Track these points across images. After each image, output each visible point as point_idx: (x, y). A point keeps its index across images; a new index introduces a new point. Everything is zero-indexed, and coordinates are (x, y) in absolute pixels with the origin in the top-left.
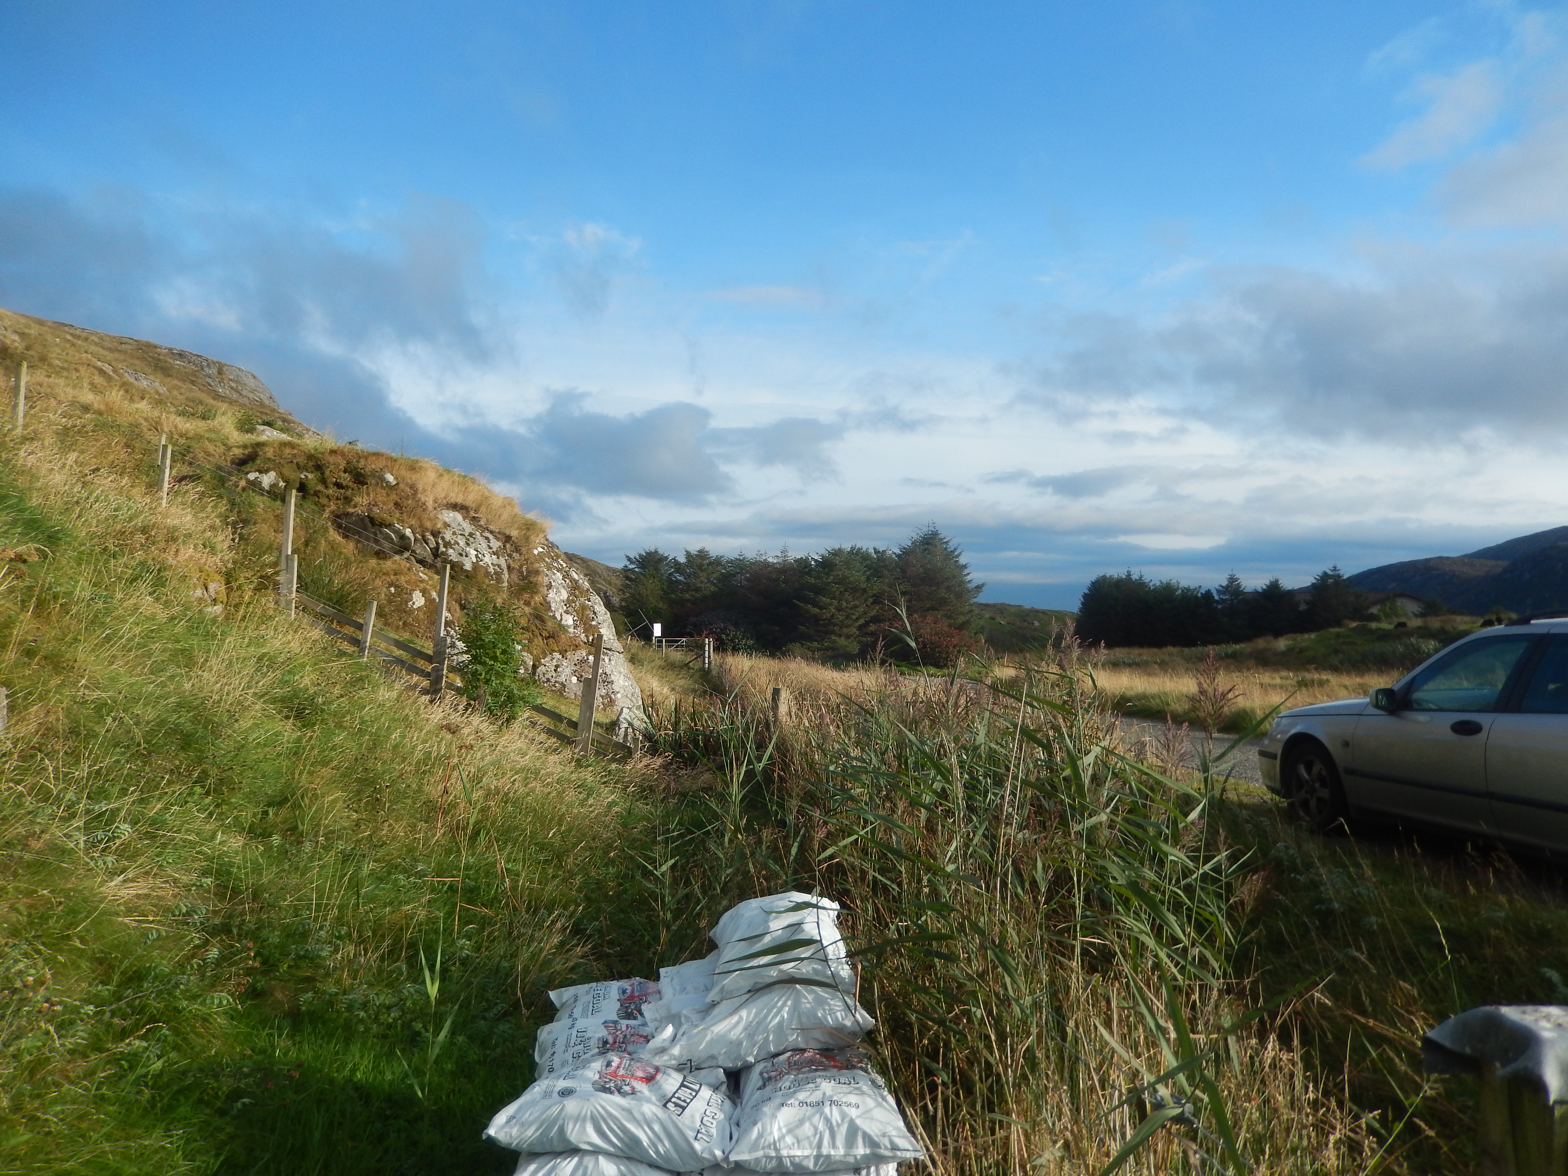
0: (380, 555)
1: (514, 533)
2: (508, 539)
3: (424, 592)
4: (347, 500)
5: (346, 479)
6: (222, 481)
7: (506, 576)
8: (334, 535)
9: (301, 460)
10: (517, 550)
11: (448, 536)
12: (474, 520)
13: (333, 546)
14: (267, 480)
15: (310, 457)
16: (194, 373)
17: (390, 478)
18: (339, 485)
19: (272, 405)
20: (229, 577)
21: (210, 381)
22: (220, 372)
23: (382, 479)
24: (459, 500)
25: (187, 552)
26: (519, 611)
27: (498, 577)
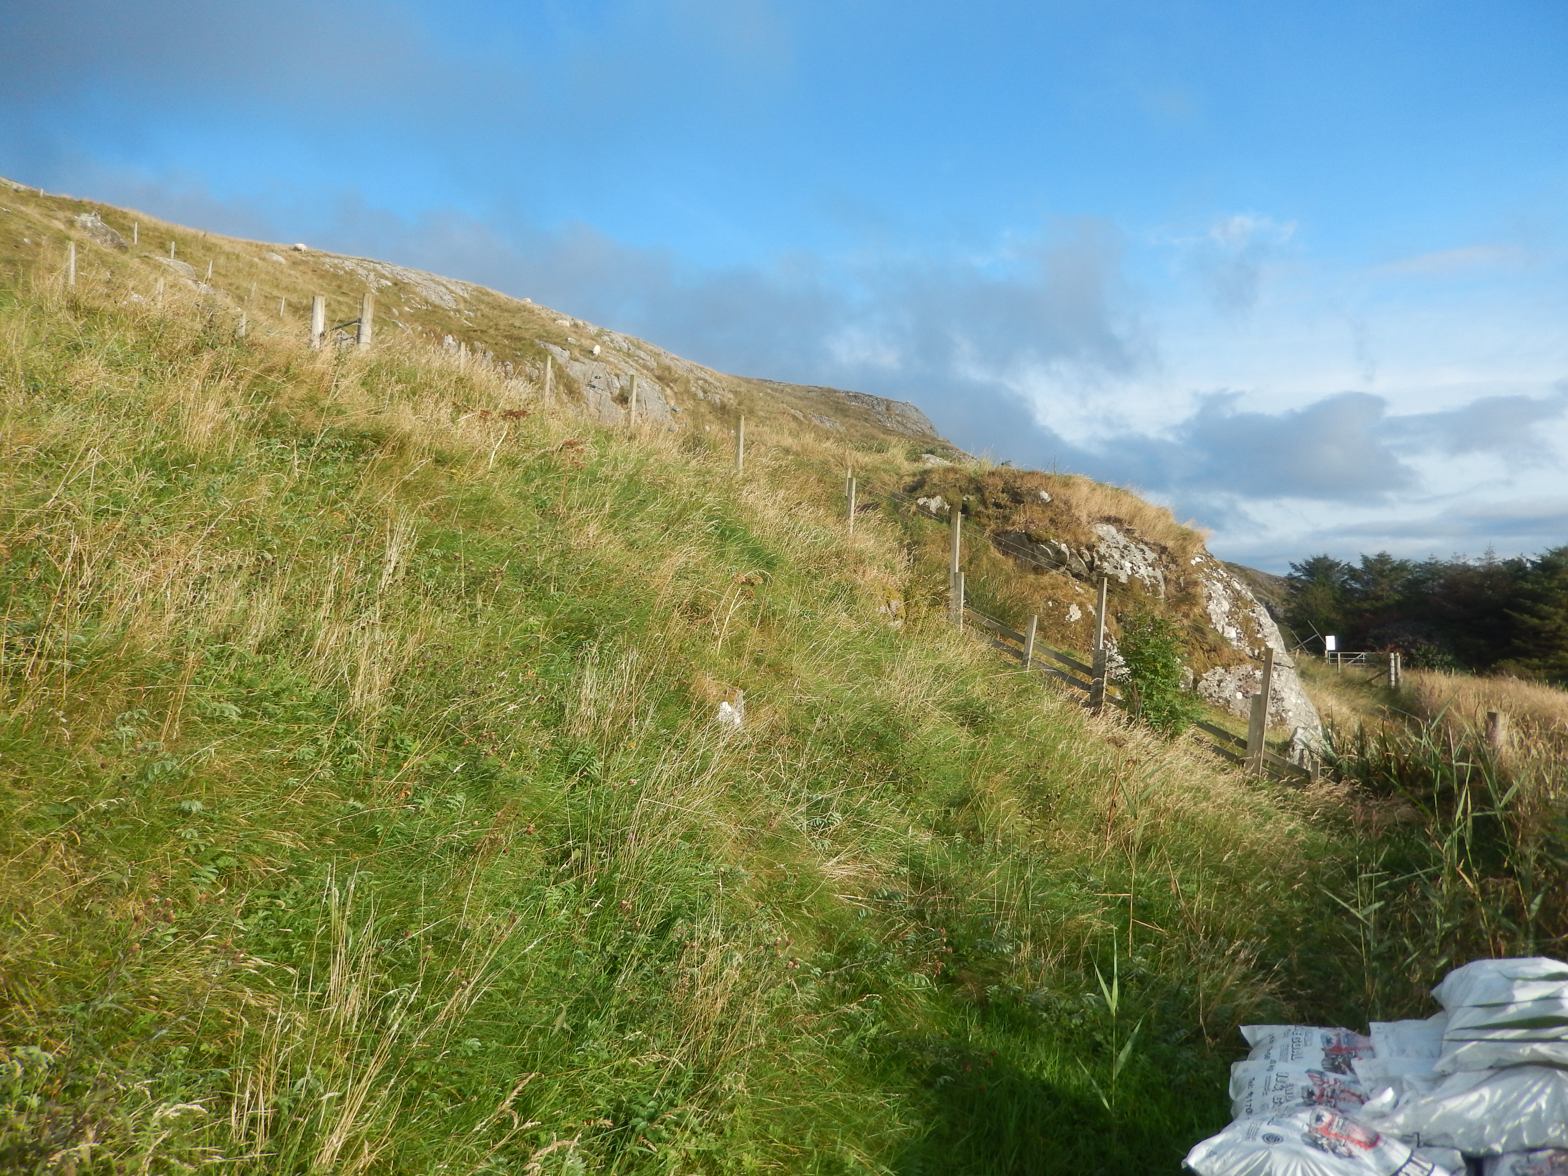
0: (1038, 570)
1: (1170, 544)
3: (1081, 606)
4: (1006, 519)
5: (1004, 498)
6: (896, 507)
7: (1162, 588)
8: (995, 553)
9: (964, 483)
10: (1174, 561)
11: (1102, 549)
12: (1129, 532)
13: (994, 563)
14: (934, 504)
15: (971, 480)
16: (867, 412)
17: (1045, 495)
18: (997, 505)
19: (933, 434)
20: (907, 595)
21: (879, 417)
22: (888, 409)
23: (1038, 497)
24: (1113, 513)
25: (873, 573)
26: (1178, 623)
27: (1155, 589)
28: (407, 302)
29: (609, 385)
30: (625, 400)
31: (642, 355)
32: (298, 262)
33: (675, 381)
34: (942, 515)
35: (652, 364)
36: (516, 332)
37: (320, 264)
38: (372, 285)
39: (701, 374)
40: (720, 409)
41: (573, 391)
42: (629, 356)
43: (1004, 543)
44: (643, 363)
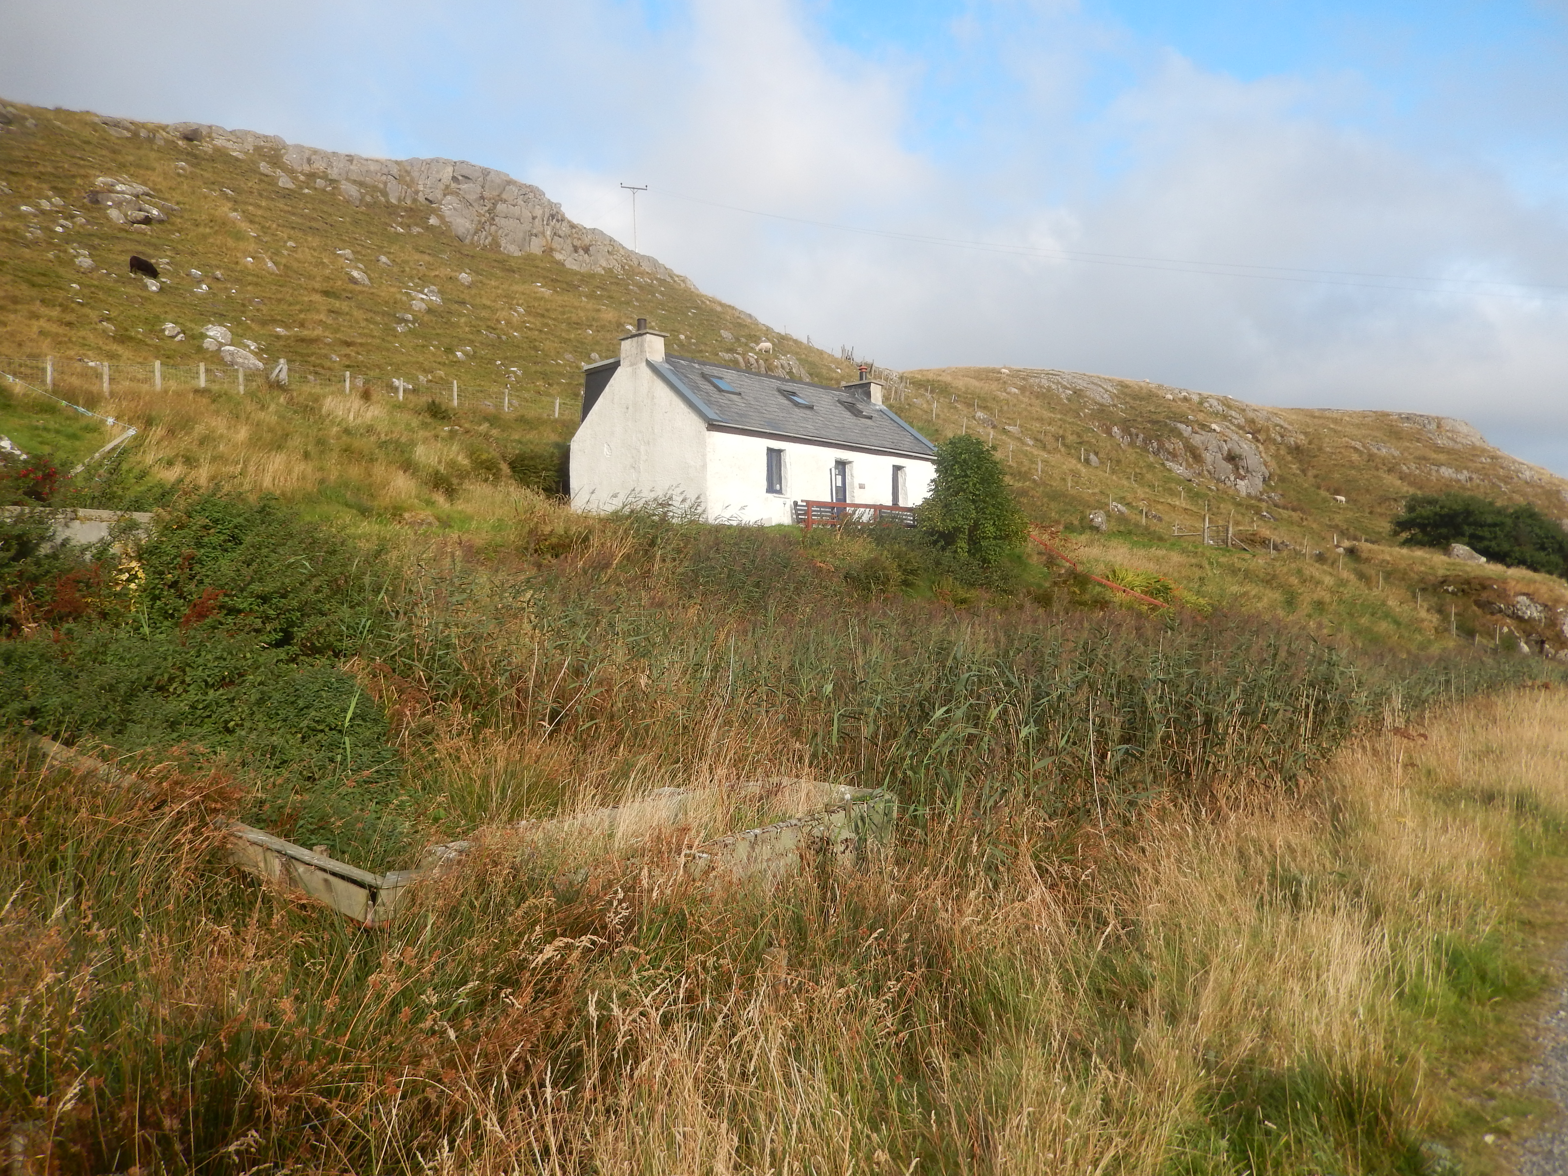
0: (1492, 614)
2: (1546, 606)
3: (1509, 627)
4: (1479, 595)
6: (1435, 590)
7: (1543, 620)
8: (1474, 608)
11: (1519, 606)
14: (1451, 589)
16: (1419, 432)
17: (1495, 586)
18: (1476, 589)
23: (1492, 587)
24: (1526, 591)
26: (1548, 633)
27: (1540, 620)
28: (1085, 406)
29: (1220, 448)
30: (1232, 458)
31: (1233, 413)
32: (1023, 389)
33: (1259, 431)
34: (1453, 593)
35: (1242, 421)
36: (1154, 417)
37: (1031, 386)
38: (1063, 396)
39: (1278, 420)
40: (1297, 451)
41: (1196, 456)
42: (1225, 417)
43: (1477, 603)
44: (1236, 422)
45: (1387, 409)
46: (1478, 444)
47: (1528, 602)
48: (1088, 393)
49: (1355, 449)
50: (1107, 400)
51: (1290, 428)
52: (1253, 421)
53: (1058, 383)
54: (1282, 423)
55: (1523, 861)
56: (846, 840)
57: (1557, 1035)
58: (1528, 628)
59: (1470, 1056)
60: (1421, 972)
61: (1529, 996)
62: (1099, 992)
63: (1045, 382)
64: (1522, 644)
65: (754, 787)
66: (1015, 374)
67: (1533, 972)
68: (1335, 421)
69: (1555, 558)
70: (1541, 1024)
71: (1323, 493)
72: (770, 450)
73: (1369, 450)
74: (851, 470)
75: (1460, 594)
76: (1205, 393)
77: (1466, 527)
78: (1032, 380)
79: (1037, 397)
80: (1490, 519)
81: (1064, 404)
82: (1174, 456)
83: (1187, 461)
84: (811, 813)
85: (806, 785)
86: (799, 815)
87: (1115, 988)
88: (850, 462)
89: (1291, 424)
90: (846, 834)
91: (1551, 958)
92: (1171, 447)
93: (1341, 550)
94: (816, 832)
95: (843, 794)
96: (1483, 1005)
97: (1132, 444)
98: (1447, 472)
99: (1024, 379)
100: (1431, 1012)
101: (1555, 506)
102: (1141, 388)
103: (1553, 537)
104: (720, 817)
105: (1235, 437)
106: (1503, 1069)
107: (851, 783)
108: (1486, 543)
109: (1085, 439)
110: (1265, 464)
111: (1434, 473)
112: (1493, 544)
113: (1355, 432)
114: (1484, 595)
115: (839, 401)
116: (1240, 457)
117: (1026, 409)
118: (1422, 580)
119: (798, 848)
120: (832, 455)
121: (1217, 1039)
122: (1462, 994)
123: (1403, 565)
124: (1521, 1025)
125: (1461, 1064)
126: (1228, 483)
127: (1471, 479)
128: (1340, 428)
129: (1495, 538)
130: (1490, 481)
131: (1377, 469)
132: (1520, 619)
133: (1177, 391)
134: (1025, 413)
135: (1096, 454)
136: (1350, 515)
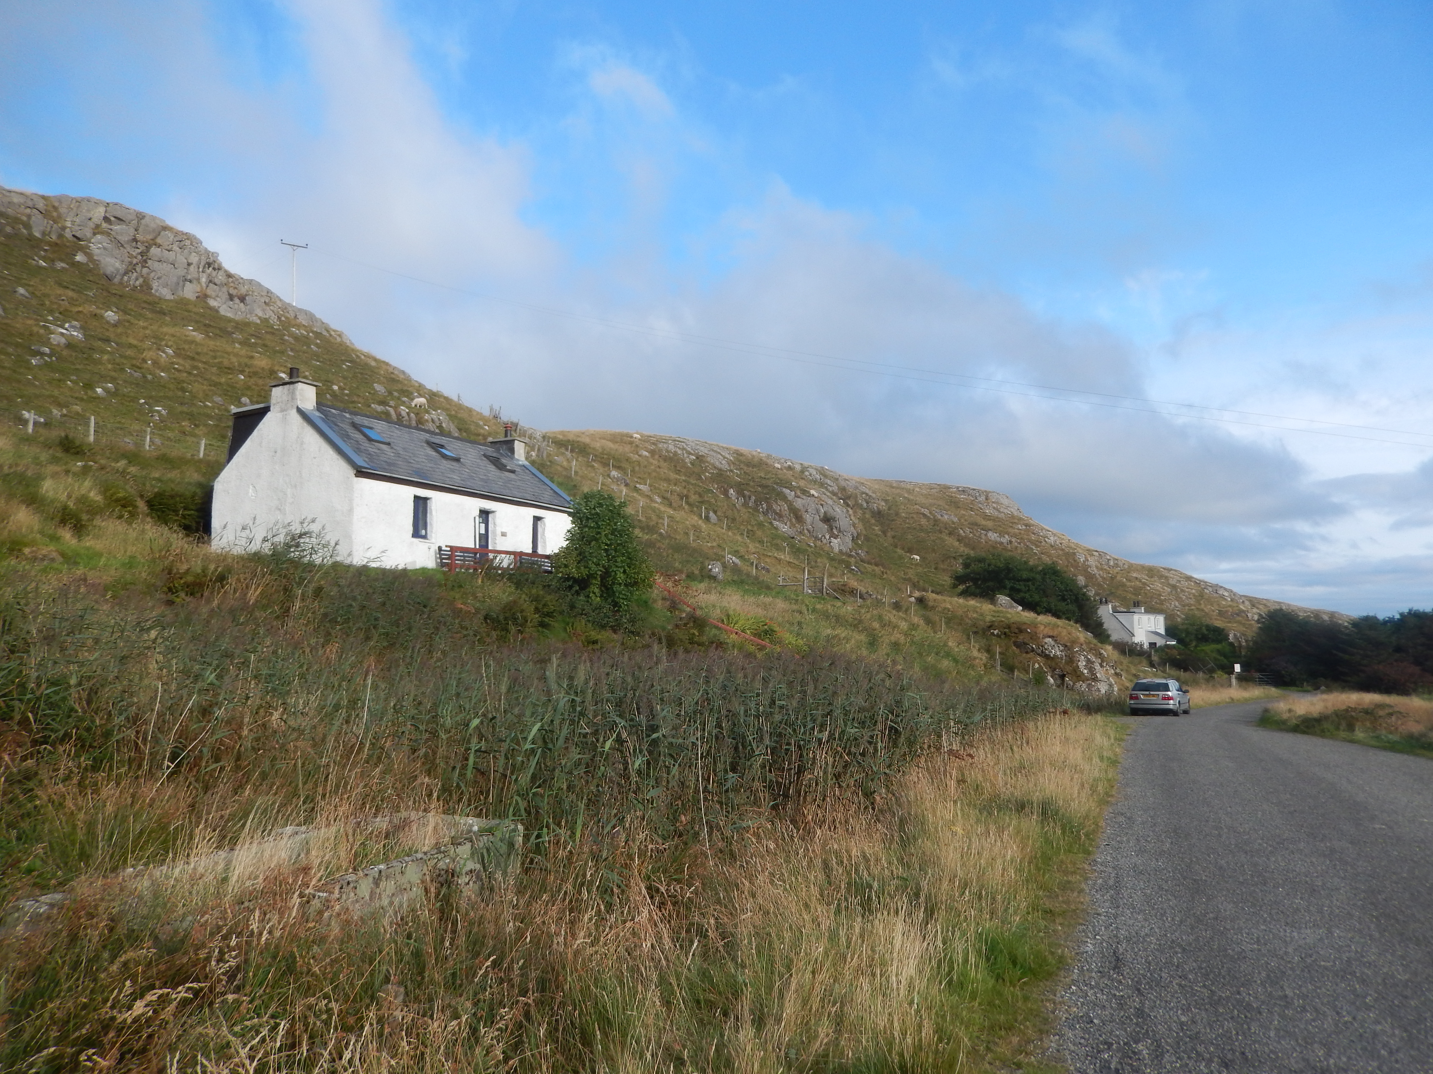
1: (1069, 644)
2: (1066, 646)
3: (1038, 663)
4: (1017, 637)
5: (1016, 631)
6: (984, 633)
7: (1064, 658)
8: (1012, 648)
10: (1069, 650)
11: (1046, 646)
12: (1055, 641)
13: (1012, 651)
14: (996, 632)
15: (1007, 625)
16: (972, 503)
17: (1029, 630)
19: (1019, 515)
21: (981, 506)
24: (1051, 634)
26: (1068, 669)
27: (1062, 658)
29: (818, 511)
30: (827, 520)
31: (829, 482)
32: (653, 453)
33: (849, 497)
34: (998, 636)
35: (835, 489)
36: (764, 482)
37: (660, 450)
38: (687, 460)
39: (863, 489)
40: (878, 514)
41: (797, 516)
42: (822, 485)
43: (1017, 645)
44: (831, 489)
45: (949, 484)
46: (1015, 514)
47: (1053, 643)
48: (709, 459)
49: (924, 515)
50: (725, 466)
51: (874, 495)
52: (843, 489)
53: (684, 449)
54: (867, 491)
55: (1047, 859)
56: (471, 871)
57: (1069, 1007)
58: (1053, 664)
59: (1003, 1033)
60: (966, 960)
61: (1050, 975)
62: (698, 1002)
63: (671, 448)
64: (1049, 677)
65: (382, 823)
66: (646, 439)
67: (1052, 953)
68: (909, 491)
69: (1072, 607)
70: (1058, 999)
71: (899, 551)
72: (417, 498)
73: (935, 516)
74: (494, 519)
75: (1003, 636)
76: (806, 464)
77: (1007, 582)
78: (660, 446)
79: (665, 460)
80: (1024, 576)
81: (688, 468)
82: (780, 516)
83: (791, 521)
84: (437, 846)
85: (433, 818)
86: (425, 849)
87: (712, 997)
88: (493, 512)
89: (874, 492)
90: (471, 865)
91: (1066, 941)
92: (777, 509)
93: (913, 599)
94: (441, 865)
95: (472, 826)
96: (1014, 986)
97: (745, 505)
98: (993, 536)
99: (654, 444)
100: (973, 997)
101: (1072, 566)
102: (753, 456)
103: (1071, 590)
104: (343, 854)
105: (830, 502)
106: (1029, 1042)
107: (479, 815)
108: (1022, 594)
109: (706, 499)
110: (854, 525)
111: (983, 537)
112: (1027, 596)
113: (923, 500)
114: (1021, 638)
115: (485, 455)
116: (834, 519)
117: (655, 471)
118: (974, 625)
119: (423, 882)
120: (475, 505)
121: (798, 1038)
122: (998, 977)
123: (960, 612)
124: (1042, 1001)
125: (997, 1040)
126: (825, 541)
127: (1011, 542)
128: (912, 497)
129: (1029, 590)
130: (1025, 544)
131: (941, 532)
132: (1047, 657)
133: (782, 461)
134: (654, 474)
135: (715, 512)
136: (920, 570)
